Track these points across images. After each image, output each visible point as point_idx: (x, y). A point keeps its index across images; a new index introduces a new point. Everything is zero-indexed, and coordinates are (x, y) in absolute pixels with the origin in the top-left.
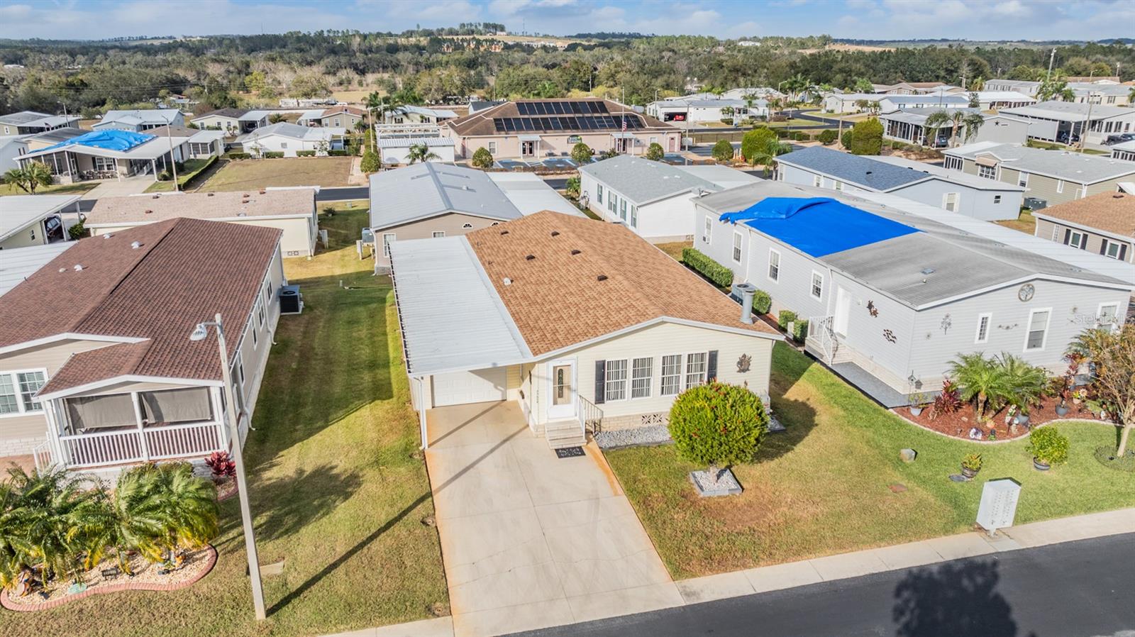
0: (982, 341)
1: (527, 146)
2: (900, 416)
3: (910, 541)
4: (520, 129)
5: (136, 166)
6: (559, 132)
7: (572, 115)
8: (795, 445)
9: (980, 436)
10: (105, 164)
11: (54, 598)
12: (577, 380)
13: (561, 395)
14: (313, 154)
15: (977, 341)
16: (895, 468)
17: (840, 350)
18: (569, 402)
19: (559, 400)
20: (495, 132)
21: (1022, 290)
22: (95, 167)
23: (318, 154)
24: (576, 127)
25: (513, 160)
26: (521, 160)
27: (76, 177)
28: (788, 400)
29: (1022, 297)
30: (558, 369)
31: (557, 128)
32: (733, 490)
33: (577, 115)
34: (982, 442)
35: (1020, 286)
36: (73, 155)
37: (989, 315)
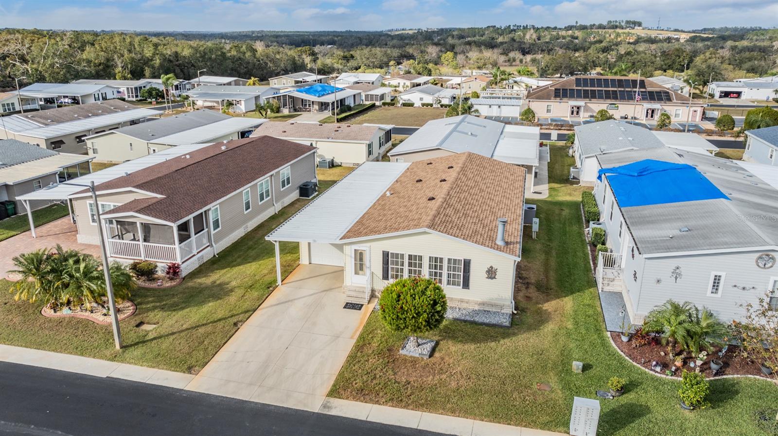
0: (713, 295)
1: (575, 109)
2: (611, 339)
3: (509, 424)
4: (572, 96)
5: (323, 106)
6: (602, 101)
7: (615, 89)
8: (504, 338)
9: (658, 369)
10: (308, 103)
11: (58, 313)
12: (370, 261)
13: (361, 269)
14: (431, 105)
15: (709, 294)
16: (559, 374)
17: (615, 283)
18: (364, 275)
19: (361, 272)
20: (552, 98)
21: (760, 258)
22: (302, 105)
23: (434, 106)
24: (616, 98)
25: (562, 118)
26: (568, 119)
27: (292, 110)
28: (540, 309)
29: (760, 264)
30: (359, 251)
31: (601, 97)
32: (424, 354)
33: (620, 89)
34: (657, 374)
35: (758, 255)
36: (290, 97)
37: (723, 274)
